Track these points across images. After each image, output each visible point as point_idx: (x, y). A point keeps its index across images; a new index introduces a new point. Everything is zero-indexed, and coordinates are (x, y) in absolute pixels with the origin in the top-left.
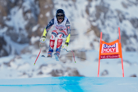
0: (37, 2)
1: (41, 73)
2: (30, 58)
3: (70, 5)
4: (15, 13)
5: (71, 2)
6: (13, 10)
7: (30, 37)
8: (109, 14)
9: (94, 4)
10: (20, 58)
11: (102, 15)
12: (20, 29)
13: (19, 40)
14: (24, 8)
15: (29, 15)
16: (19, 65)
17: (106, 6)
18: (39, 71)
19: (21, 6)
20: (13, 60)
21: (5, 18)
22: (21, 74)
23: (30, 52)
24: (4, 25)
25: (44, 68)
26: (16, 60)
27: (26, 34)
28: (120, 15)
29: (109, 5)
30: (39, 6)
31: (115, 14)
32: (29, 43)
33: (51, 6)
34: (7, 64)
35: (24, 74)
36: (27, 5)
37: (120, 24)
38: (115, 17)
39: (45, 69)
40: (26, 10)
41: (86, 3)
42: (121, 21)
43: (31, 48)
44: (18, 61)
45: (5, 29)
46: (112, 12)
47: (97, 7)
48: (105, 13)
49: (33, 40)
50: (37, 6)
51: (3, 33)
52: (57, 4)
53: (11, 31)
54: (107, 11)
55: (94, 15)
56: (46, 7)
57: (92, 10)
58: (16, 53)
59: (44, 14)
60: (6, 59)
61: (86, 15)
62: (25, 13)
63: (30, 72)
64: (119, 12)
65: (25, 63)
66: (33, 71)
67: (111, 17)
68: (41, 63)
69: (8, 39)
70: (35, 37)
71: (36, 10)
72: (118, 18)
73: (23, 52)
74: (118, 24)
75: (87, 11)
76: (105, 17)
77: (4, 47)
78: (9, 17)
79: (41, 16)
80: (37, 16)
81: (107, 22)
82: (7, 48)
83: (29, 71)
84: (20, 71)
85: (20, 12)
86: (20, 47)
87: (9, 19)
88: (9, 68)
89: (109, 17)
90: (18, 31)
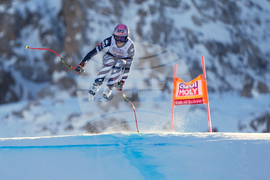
0: (62, 18)
1: (70, 128)
2: (54, 104)
3: (112, 22)
4: (27, 35)
5: (113, 17)
6: (24, 31)
7: (50, 72)
8: (173, 34)
9: (149, 19)
10: (37, 104)
11: (162, 36)
12: (36, 60)
13: (35, 76)
14: (41, 27)
15: (50, 39)
16: (37, 116)
17: (168, 22)
18: (67, 124)
19: (36, 25)
20: (27, 108)
21: (12, 43)
22: (40, 128)
23: (51, 94)
24: (11, 54)
25: (74, 119)
26: (32, 107)
27: (45, 68)
28: (190, 37)
29: (172, 21)
30: (65, 24)
31: (183, 34)
32: (50, 80)
33: (84, 23)
34: (18, 114)
35: (45, 129)
36: (46, 23)
37: (190, 50)
38: (183, 39)
39: (77, 122)
40: (44, 30)
41: (137, 19)
42: (191, 46)
43: (53, 88)
44: (35, 109)
45: (13, 61)
46: (177, 32)
47: (153, 24)
48: (167, 34)
49: (57, 76)
50: (61, 25)
51: (10, 66)
52: (93, 20)
53: (22, 64)
54: (170, 31)
55: (150, 36)
56: (75, 25)
57: (147, 29)
58: (30, 98)
59: (73, 36)
60: (16, 107)
61: (137, 37)
62: (42, 36)
63: (54, 127)
64: (188, 31)
65: (45, 113)
66: (58, 123)
67: (176, 40)
68: (70, 112)
69: (17, 75)
70: (60, 71)
71: (59, 30)
72: (187, 41)
73: (42, 95)
74: (186, 50)
75: (139, 31)
76: (166, 40)
77: (11, 87)
78: (19, 41)
79: (68, 39)
80: (61, 39)
81: (170, 48)
82: (17, 90)
83: (51, 124)
84: (38, 125)
85: (35, 34)
86: (37, 88)
87: (19, 45)
88: (21, 121)
89: (173, 40)
90: (32, 63)
